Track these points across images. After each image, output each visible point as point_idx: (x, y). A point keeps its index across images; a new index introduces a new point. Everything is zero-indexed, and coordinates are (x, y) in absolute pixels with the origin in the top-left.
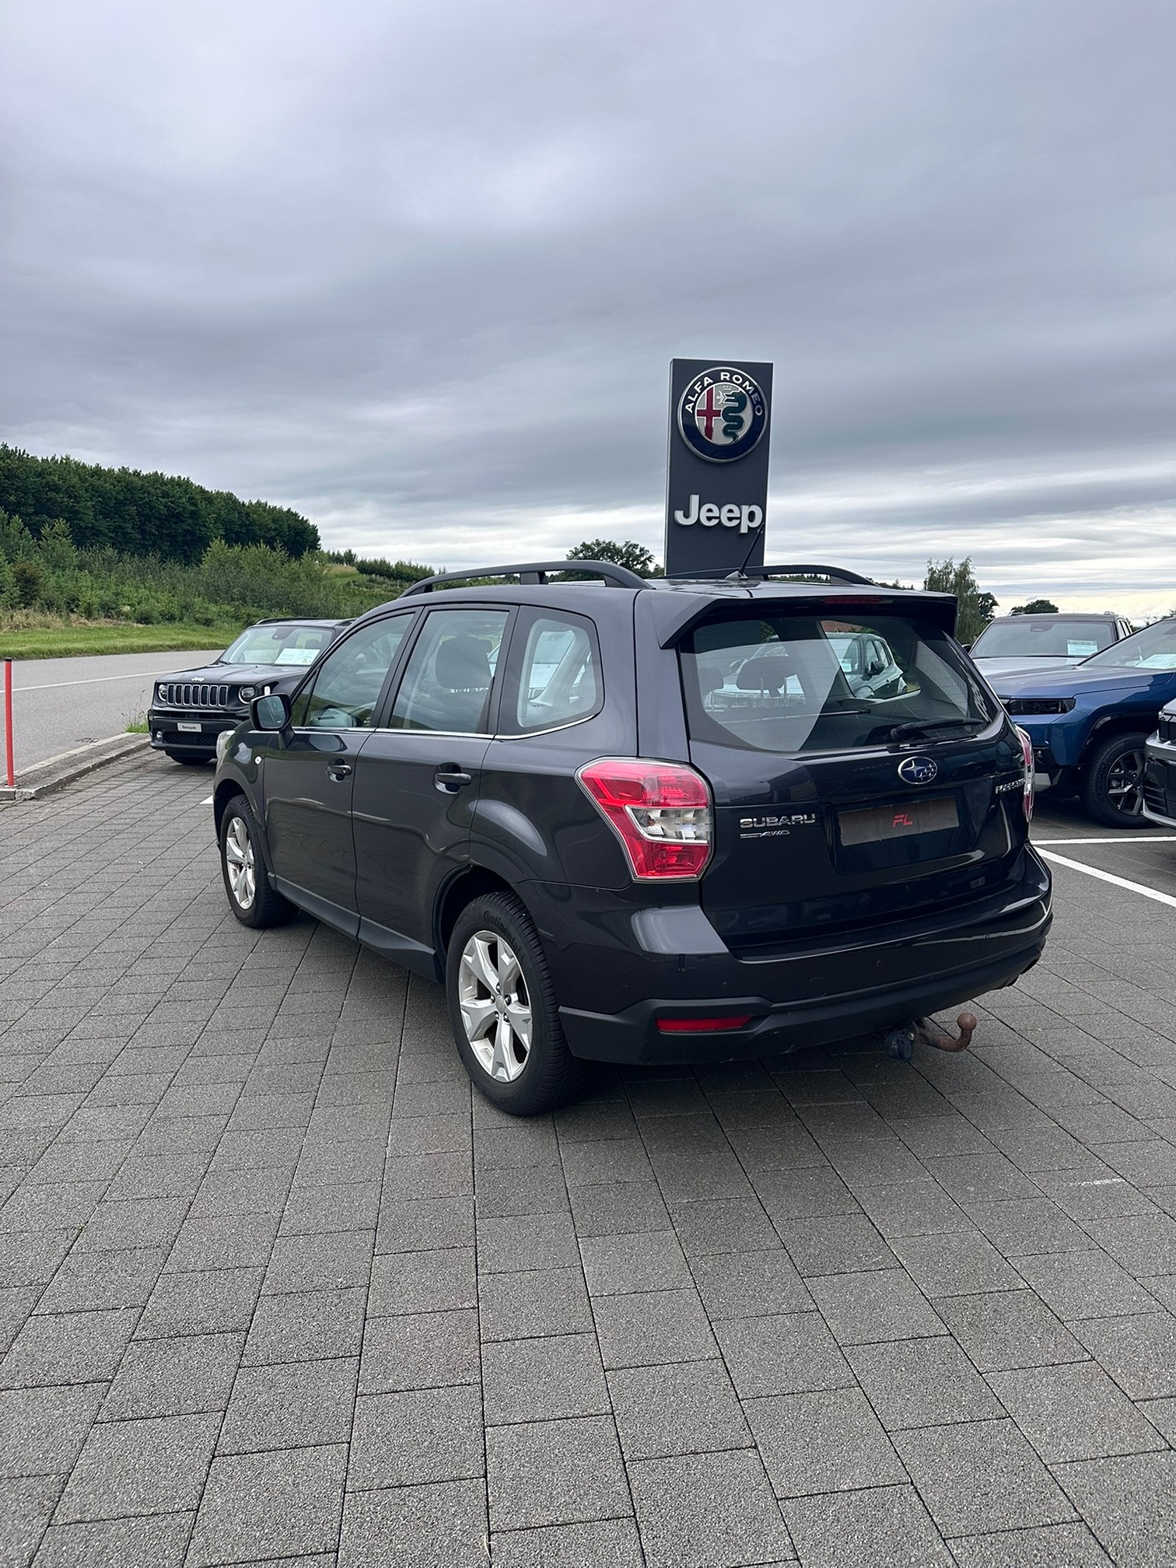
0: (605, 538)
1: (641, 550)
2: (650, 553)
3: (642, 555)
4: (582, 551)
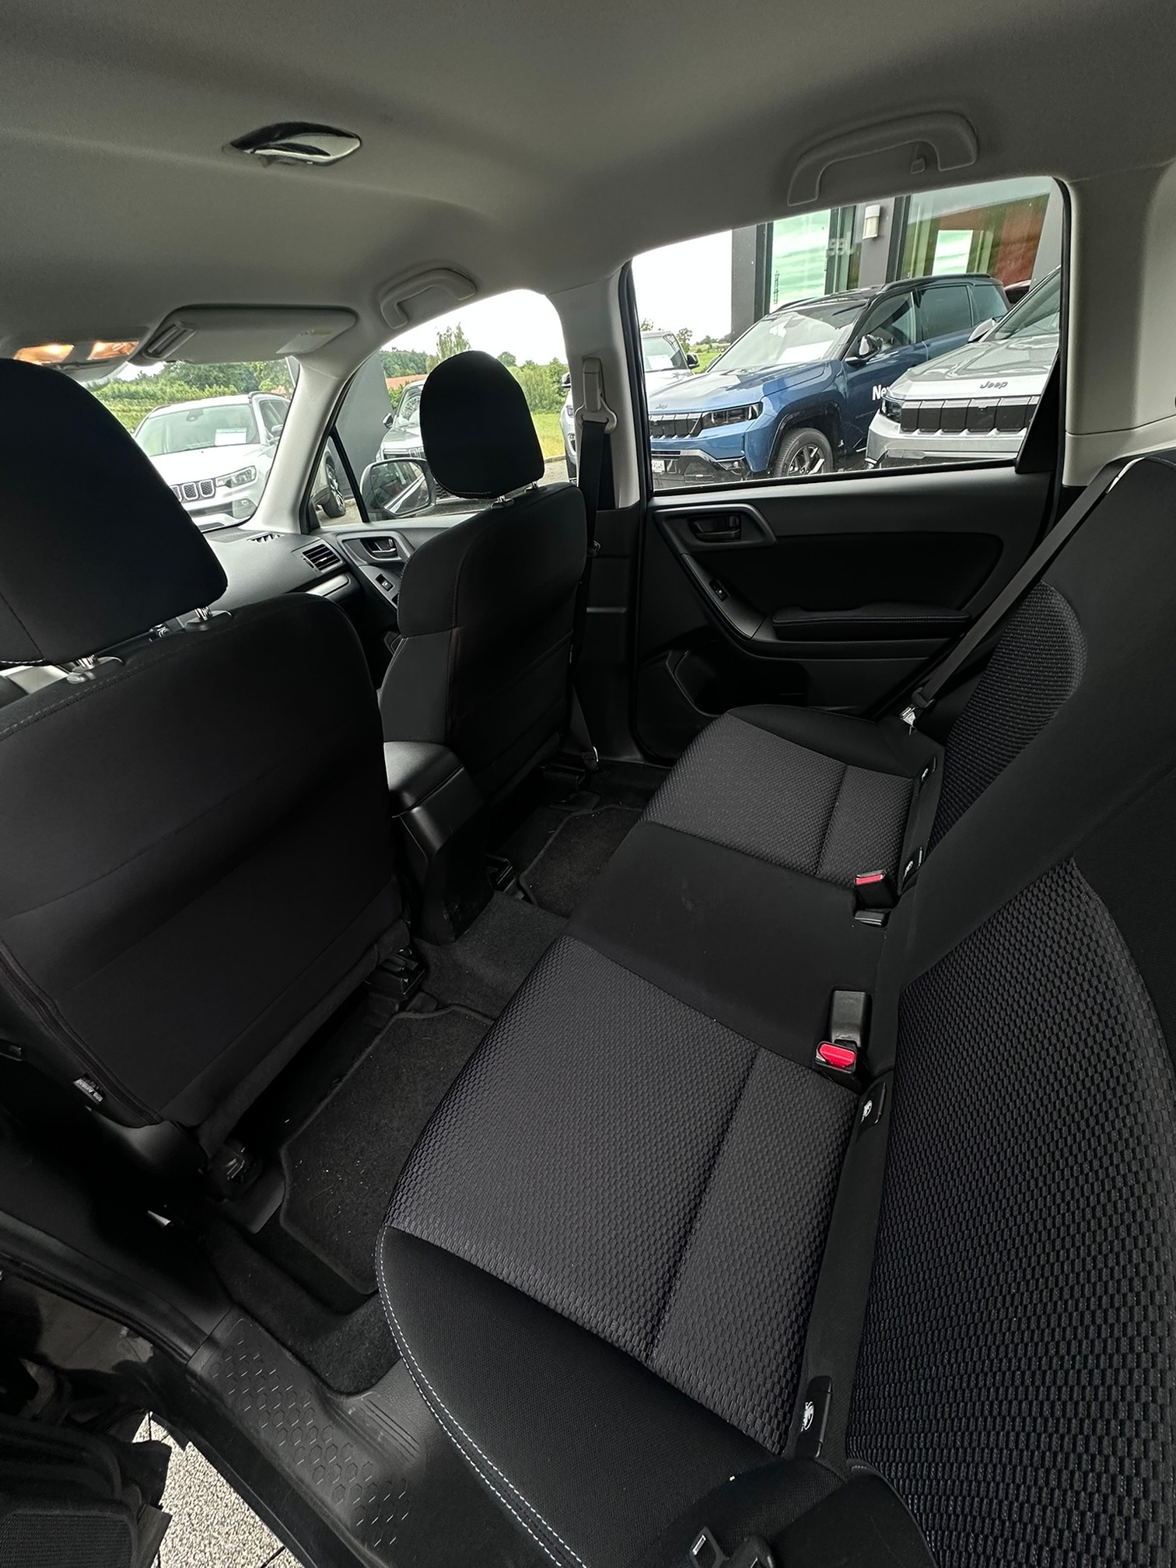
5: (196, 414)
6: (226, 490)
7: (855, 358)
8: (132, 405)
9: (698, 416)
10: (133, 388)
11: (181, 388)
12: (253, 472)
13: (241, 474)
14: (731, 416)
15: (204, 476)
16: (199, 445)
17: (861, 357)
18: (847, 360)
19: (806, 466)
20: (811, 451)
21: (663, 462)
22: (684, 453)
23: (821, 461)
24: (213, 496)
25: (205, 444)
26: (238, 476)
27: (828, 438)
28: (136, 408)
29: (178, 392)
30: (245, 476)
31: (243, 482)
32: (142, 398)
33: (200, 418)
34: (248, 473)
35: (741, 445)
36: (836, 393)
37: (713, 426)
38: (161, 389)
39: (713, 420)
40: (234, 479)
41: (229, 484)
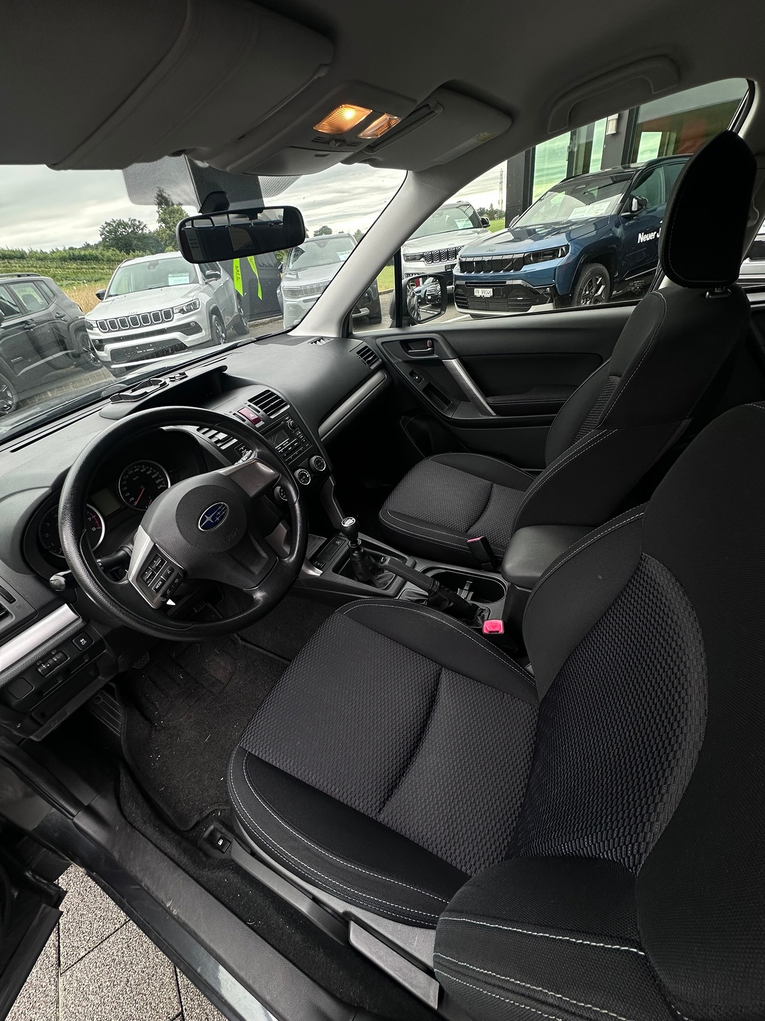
0: (117, 218)
1: (139, 222)
2: (145, 223)
3: (140, 225)
4: (107, 227)
5: (154, 264)
6: (181, 315)
7: (628, 213)
8: (82, 265)
9: (522, 255)
10: (83, 253)
11: (114, 253)
12: (197, 302)
13: (189, 305)
14: (545, 255)
15: (166, 306)
16: (159, 285)
17: (634, 212)
18: (622, 215)
19: (593, 291)
20: (597, 280)
21: (491, 290)
22: (509, 282)
23: (602, 287)
24: (171, 320)
25: (163, 284)
26: (187, 306)
27: (607, 269)
28: (85, 266)
29: (112, 255)
30: (192, 307)
31: (191, 310)
32: (89, 260)
33: (157, 267)
34: (195, 304)
35: (553, 276)
36: (615, 239)
37: (531, 263)
38: (101, 253)
39: (531, 258)
40: (185, 309)
41: (182, 311)
